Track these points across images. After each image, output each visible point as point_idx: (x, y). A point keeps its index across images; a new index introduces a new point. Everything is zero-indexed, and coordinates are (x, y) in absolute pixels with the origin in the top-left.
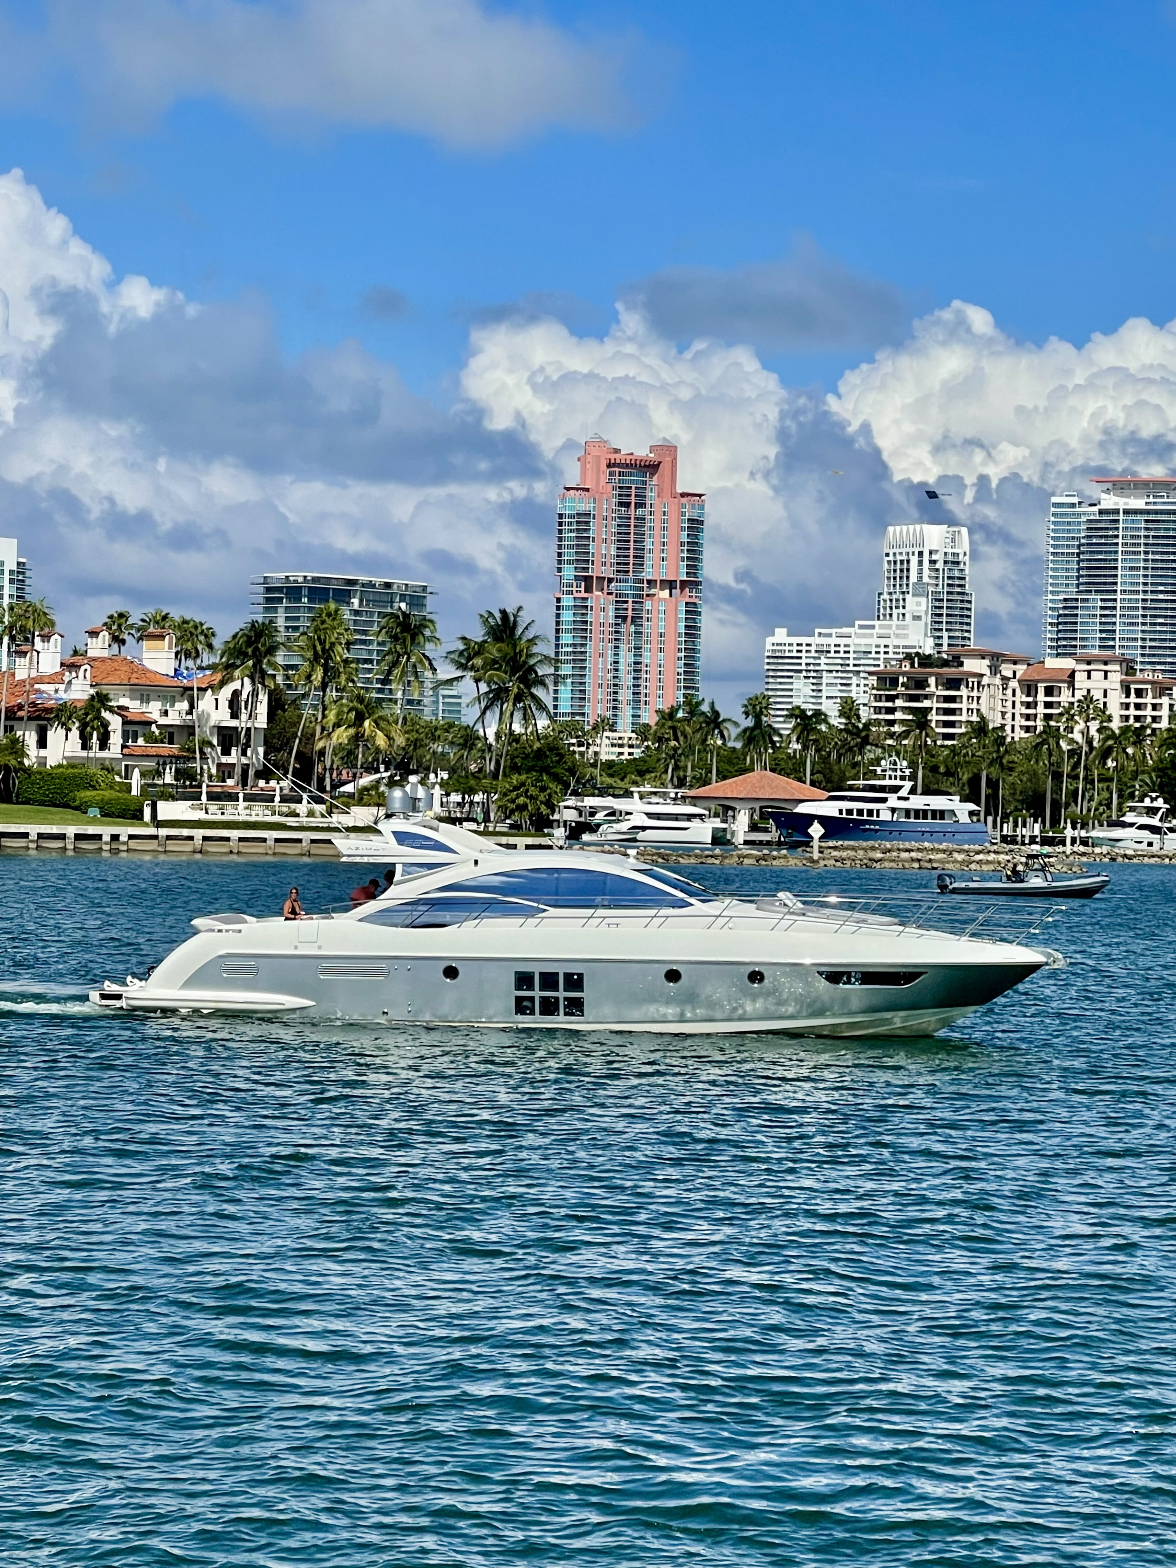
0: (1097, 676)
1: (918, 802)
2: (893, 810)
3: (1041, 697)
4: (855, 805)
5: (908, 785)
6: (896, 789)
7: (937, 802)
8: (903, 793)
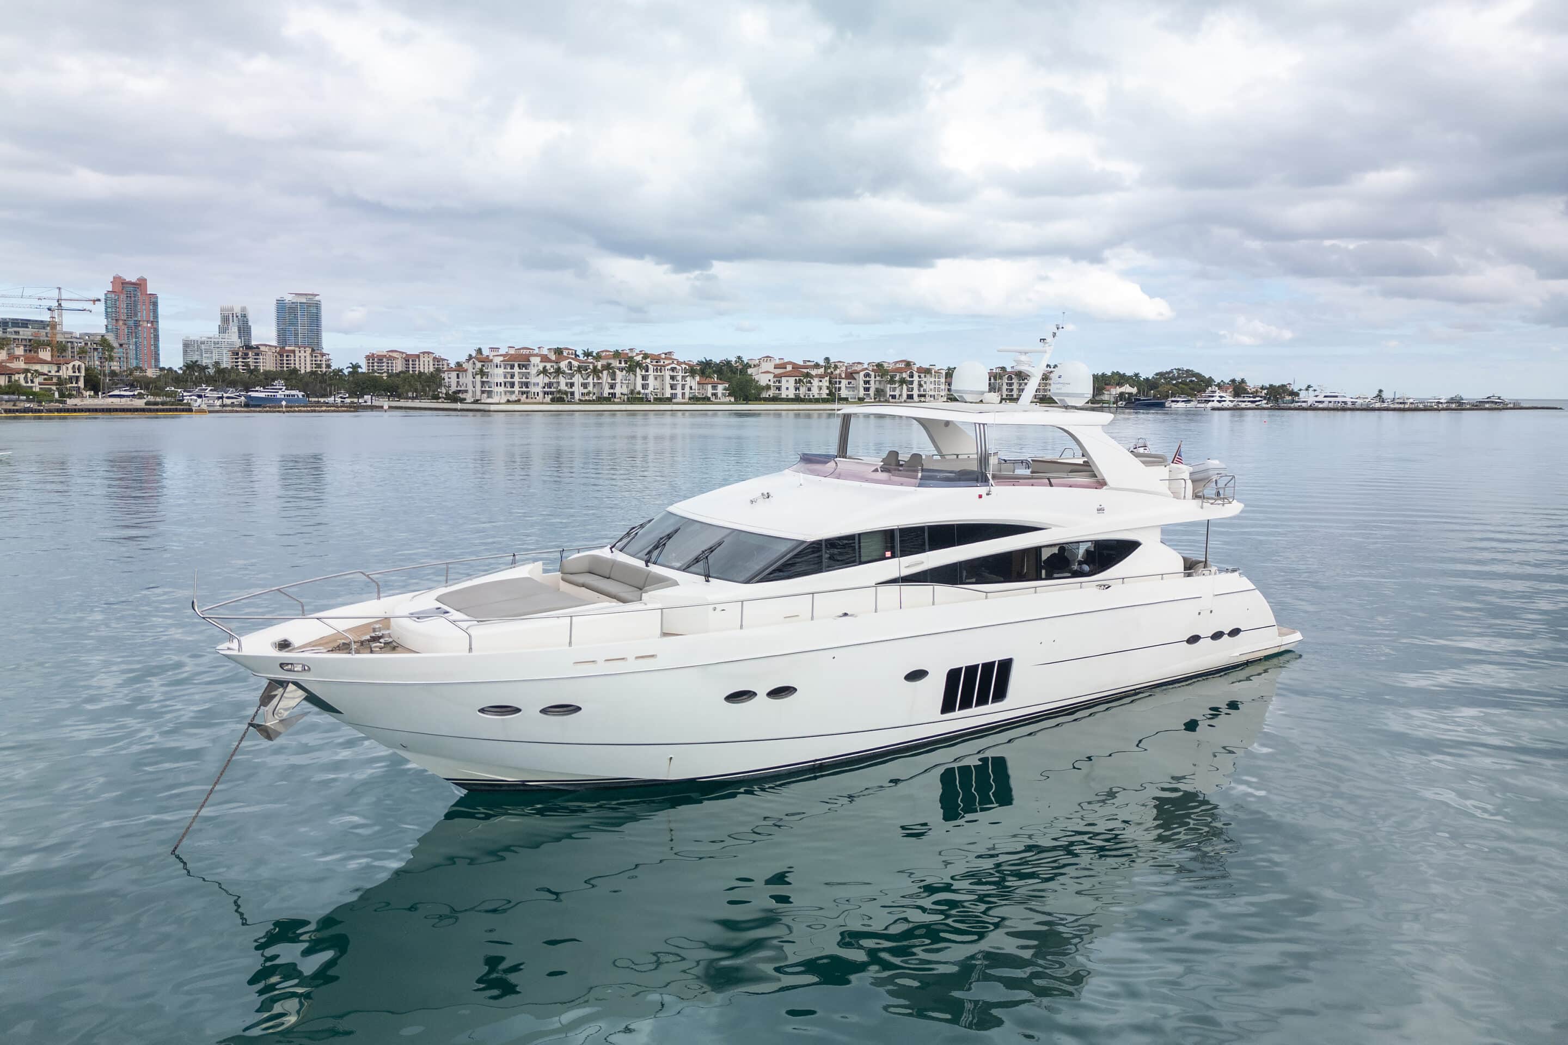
0: (302, 352)
1: (287, 392)
2: (281, 395)
3: (285, 358)
4: (270, 394)
5: (284, 388)
6: (281, 389)
7: (293, 392)
8: (283, 390)
